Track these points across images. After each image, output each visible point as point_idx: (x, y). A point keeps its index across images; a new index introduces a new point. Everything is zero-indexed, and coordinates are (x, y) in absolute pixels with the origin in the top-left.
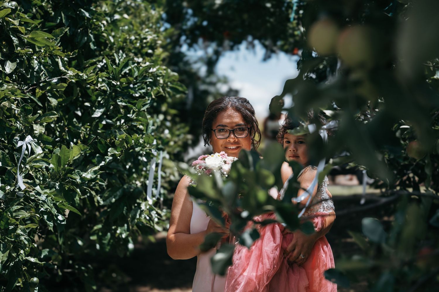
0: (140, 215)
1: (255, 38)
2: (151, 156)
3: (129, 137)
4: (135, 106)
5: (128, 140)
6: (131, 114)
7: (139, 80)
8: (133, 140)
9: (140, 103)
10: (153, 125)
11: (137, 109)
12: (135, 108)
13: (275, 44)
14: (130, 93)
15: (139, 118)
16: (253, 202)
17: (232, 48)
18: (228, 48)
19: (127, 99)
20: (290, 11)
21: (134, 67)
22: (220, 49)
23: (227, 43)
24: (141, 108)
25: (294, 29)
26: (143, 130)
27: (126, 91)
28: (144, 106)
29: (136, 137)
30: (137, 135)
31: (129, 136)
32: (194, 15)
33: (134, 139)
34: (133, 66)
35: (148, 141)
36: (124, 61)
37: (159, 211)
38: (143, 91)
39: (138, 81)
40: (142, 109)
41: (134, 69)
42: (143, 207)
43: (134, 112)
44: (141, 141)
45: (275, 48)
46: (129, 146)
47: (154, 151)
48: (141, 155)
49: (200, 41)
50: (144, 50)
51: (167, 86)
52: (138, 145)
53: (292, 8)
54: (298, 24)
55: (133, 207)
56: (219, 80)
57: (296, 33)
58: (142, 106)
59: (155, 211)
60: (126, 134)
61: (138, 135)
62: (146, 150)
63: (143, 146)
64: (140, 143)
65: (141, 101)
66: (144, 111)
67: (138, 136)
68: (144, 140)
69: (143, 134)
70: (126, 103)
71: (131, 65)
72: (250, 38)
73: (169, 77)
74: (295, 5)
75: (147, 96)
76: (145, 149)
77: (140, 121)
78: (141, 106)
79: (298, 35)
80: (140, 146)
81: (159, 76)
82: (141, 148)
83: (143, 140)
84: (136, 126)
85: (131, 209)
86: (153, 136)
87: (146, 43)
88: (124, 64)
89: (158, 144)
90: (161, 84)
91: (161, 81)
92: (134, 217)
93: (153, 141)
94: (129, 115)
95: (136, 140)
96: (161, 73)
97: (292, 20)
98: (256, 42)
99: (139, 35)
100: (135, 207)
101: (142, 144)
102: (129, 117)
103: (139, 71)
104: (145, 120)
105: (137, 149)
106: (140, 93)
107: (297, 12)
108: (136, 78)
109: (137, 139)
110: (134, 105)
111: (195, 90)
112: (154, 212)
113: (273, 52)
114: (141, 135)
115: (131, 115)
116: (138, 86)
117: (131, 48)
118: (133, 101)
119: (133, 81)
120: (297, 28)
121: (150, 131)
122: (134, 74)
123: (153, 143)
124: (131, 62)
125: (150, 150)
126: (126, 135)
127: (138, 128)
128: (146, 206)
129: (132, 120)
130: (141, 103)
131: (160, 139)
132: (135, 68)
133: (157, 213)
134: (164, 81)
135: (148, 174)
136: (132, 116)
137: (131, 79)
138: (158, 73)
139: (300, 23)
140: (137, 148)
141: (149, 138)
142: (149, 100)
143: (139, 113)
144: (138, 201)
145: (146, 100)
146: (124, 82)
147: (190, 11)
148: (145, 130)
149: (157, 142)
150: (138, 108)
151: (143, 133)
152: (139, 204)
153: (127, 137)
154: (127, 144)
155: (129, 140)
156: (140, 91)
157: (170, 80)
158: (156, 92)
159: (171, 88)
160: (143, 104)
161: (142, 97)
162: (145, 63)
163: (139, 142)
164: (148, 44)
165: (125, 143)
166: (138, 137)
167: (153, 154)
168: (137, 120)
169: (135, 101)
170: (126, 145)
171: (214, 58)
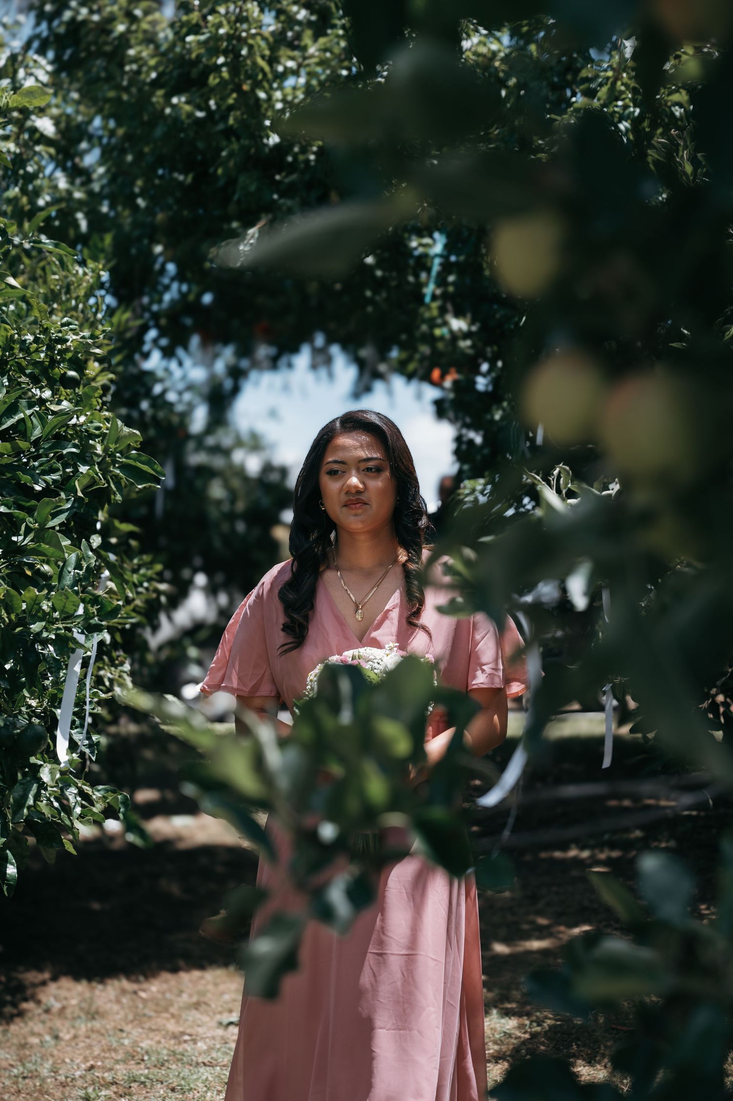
0: (37, 797)
1: (331, 340)
2: (71, 645)
3: (13, 596)
4: (31, 516)
5: (11, 601)
6: (20, 535)
7: (43, 448)
8: (24, 602)
9: (45, 507)
10: (78, 566)
11: (37, 524)
12: (31, 520)
13: (383, 356)
14: (19, 480)
15: (41, 545)
16: (353, 805)
17: (274, 363)
18: (266, 363)
19: (11, 496)
20: (423, 276)
21: (33, 413)
22: (244, 363)
23: (263, 351)
24: (46, 521)
25: (432, 323)
26: (51, 577)
27: (9, 475)
28: (54, 516)
29: (31, 596)
30: (36, 590)
31: (13, 592)
32: (180, 277)
33: (26, 600)
34: (28, 412)
35: (64, 607)
36: (7, 400)
37: (87, 789)
38: (55, 477)
39: (41, 451)
40: (51, 524)
41: (31, 420)
42: (45, 775)
43: (28, 531)
44: (45, 606)
45: (382, 368)
46: (13, 617)
47: (78, 632)
48: (45, 642)
49: (195, 341)
50: (58, 371)
51: (114, 462)
52: (36, 614)
53: (429, 270)
54: (443, 311)
55: (20, 776)
56: (239, 443)
57: (438, 332)
58: (50, 517)
59: (77, 787)
60: (6, 586)
61: (39, 592)
62: (58, 629)
63: (51, 620)
64: (43, 610)
65: (48, 503)
66: (53, 528)
67: (37, 593)
68: (53, 605)
69: (51, 588)
70: (9, 508)
71: (24, 409)
72: (320, 340)
73: (117, 440)
74: (437, 261)
75: (62, 490)
76: (55, 626)
77: (44, 554)
78: (47, 517)
79: (442, 338)
80: (41, 620)
81: (92, 436)
82: (44, 623)
83: (50, 604)
84: (31, 566)
85: (15, 780)
86: (77, 593)
87: (61, 352)
88: (6, 406)
89: (87, 616)
90: (98, 456)
91: (99, 449)
92: (20, 803)
93: (78, 606)
94: (14, 539)
95: (32, 603)
96: (98, 428)
97: (428, 299)
98: (335, 350)
99: (46, 331)
100: (25, 775)
101: (48, 614)
102: (16, 543)
103: (43, 427)
104: (58, 553)
105: (36, 627)
106: (45, 481)
107: (441, 281)
108: (36, 443)
109: (35, 601)
110: (30, 511)
111: (180, 469)
112: (74, 790)
113: (378, 376)
114: (45, 591)
115: (21, 538)
116: (41, 465)
117: (24, 363)
118: (29, 502)
119: (29, 451)
120: (439, 321)
121: (68, 580)
122: (31, 434)
123: (76, 611)
124: (23, 402)
125: (69, 630)
126: (7, 590)
127: (39, 569)
128: (52, 772)
129: (22, 550)
130: (48, 510)
131: (96, 600)
132: (35, 416)
133: (82, 793)
134: (105, 450)
135: (61, 691)
136: (24, 539)
137: (23, 444)
138: (91, 428)
139: (449, 306)
140: (34, 624)
141: (67, 598)
142: (68, 500)
143: (41, 535)
144: (33, 760)
145: (61, 500)
146: (5, 452)
147: (171, 268)
148: (55, 577)
149: (85, 609)
150: (39, 520)
151: (51, 584)
152: (37, 768)
153: (7, 594)
154: (8, 613)
155: (15, 602)
156: (47, 478)
157: (122, 447)
158: (86, 481)
159: (124, 467)
160: (52, 511)
161: (50, 492)
162: (59, 403)
163: (40, 608)
164: (69, 355)
165: (3, 611)
166: (37, 596)
167: (75, 641)
168: (36, 552)
169: (33, 502)
170: (5, 615)
171: (228, 384)
